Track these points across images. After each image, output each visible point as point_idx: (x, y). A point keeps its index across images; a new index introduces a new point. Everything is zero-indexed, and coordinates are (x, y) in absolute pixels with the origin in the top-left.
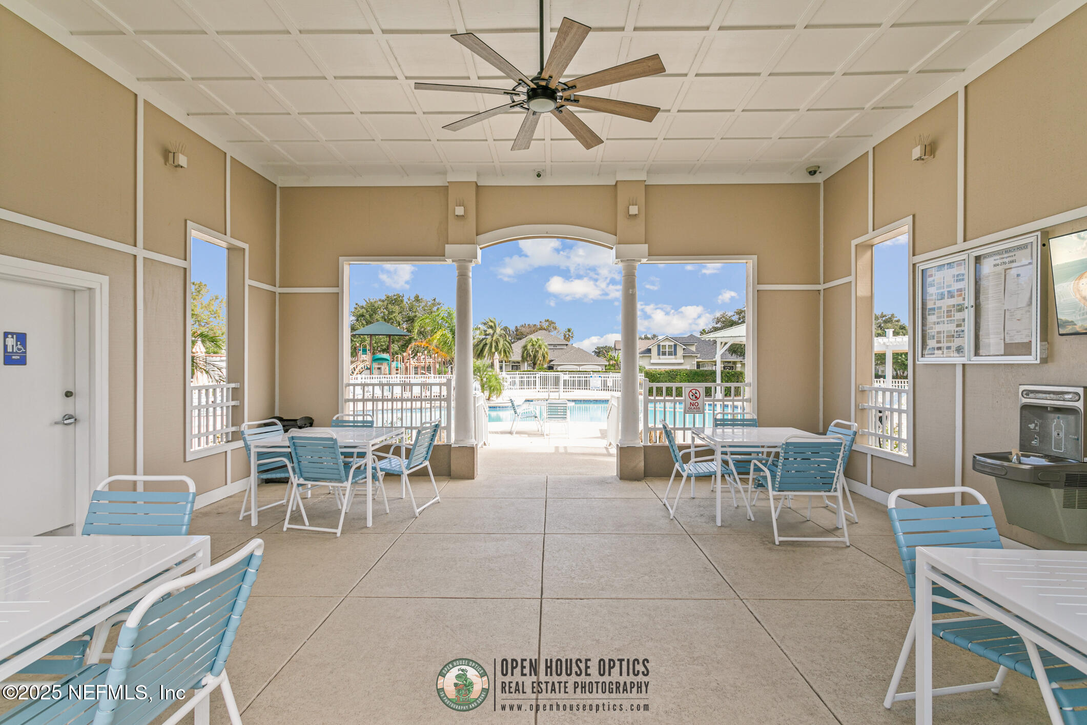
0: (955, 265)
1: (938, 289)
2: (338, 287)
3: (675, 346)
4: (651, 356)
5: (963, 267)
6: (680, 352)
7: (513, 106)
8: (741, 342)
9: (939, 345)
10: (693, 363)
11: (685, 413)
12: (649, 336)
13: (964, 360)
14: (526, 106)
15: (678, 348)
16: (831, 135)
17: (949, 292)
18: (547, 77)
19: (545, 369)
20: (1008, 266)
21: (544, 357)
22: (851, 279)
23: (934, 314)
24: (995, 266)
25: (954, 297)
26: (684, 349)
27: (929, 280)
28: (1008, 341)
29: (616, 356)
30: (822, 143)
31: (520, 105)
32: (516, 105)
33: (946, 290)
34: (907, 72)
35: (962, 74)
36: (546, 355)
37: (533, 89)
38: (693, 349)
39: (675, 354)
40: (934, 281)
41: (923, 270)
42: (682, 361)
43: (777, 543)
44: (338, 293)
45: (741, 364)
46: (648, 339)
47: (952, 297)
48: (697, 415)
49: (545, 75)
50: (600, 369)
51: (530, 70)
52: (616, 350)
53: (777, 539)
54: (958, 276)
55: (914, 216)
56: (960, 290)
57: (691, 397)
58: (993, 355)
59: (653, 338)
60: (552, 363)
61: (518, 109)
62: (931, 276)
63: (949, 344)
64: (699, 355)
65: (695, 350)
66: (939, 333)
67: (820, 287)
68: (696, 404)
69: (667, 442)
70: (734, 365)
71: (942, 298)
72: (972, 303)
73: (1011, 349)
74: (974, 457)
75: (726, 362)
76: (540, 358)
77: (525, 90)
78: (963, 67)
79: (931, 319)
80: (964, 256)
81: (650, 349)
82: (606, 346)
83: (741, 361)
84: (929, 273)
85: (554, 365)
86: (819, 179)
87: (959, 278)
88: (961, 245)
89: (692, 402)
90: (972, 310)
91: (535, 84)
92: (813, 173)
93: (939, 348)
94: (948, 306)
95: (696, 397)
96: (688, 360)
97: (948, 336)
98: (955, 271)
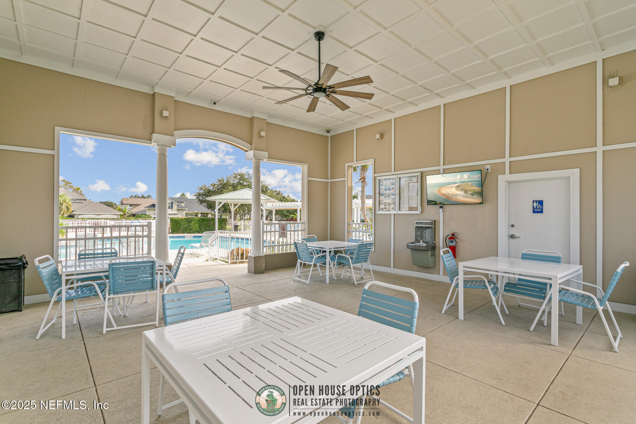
0: (391, 179)
1: (384, 187)
2: (54, 150)
3: (172, 203)
4: (155, 209)
5: (394, 180)
6: (175, 207)
7: (307, 95)
8: (227, 202)
9: (385, 207)
10: (184, 213)
11: (279, 237)
12: (145, 196)
13: (395, 213)
14: (312, 94)
15: (174, 204)
16: (345, 121)
17: (389, 188)
18: (321, 84)
19: (66, 217)
20: (410, 182)
21: (68, 208)
22: (346, 179)
23: (383, 196)
24: (405, 181)
25: (391, 190)
26: (178, 205)
27: (381, 183)
28: (410, 206)
29: (124, 209)
30: (341, 122)
31: (310, 94)
32: (308, 94)
33: (387, 188)
34: (382, 108)
35: (393, 114)
36: (70, 207)
37: (315, 88)
38: (183, 205)
39: (172, 208)
40: (383, 184)
41: (379, 179)
42: (176, 212)
43: (356, 284)
44: (54, 155)
45: (211, 214)
46: (145, 198)
47: (390, 190)
48: (284, 238)
49: (320, 83)
50: (116, 217)
51: (313, 78)
52: (123, 204)
53: (356, 283)
54: (392, 183)
55: (375, 159)
56: (393, 188)
57: (282, 230)
58: (405, 211)
59: (148, 198)
60: (73, 213)
61: (309, 96)
62: (382, 182)
63: (389, 207)
64: (187, 209)
65: (184, 206)
66: (385, 203)
67: (329, 181)
68: (284, 233)
69: (296, 251)
70: (206, 215)
71: (386, 190)
72: (398, 193)
73: (411, 209)
74: (407, 244)
75: (203, 213)
76: (64, 209)
77: (312, 88)
78: (394, 112)
79: (382, 197)
80: (395, 176)
81: (155, 205)
82: (107, 202)
83: (211, 213)
84: (381, 181)
85: (74, 214)
86: (329, 135)
87: (393, 184)
88: (393, 173)
89: (282, 232)
90: (398, 195)
91: (316, 86)
92: (328, 132)
93: (385, 208)
94: (388, 193)
95: (284, 230)
96: (180, 212)
97: (388, 204)
98: (391, 181)
